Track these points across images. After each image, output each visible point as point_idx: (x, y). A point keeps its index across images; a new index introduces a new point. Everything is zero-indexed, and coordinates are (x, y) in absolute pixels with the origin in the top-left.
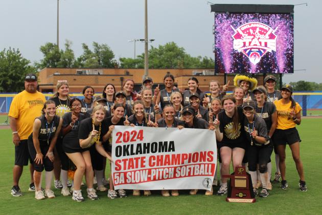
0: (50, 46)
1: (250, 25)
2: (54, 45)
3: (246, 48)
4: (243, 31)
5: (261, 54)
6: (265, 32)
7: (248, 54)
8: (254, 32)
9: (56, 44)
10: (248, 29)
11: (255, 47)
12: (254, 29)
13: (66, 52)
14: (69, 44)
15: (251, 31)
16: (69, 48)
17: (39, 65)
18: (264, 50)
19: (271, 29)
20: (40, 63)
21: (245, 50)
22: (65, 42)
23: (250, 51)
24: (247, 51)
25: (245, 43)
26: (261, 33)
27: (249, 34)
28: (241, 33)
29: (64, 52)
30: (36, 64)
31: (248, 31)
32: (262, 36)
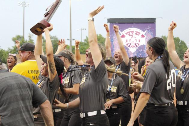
0: (19, 37)
1: (130, 30)
2: (21, 36)
3: (127, 43)
4: (126, 34)
5: (137, 46)
6: (139, 34)
7: (129, 46)
8: (132, 34)
9: (23, 36)
10: (129, 32)
11: (133, 42)
12: (132, 32)
13: (29, 41)
14: (31, 36)
15: (131, 33)
16: (31, 39)
17: (11, 50)
18: (139, 44)
19: (142, 32)
20: (12, 49)
21: (127, 44)
22: (29, 35)
23: (130, 45)
24: (128, 45)
25: (127, 40)
26: (136, 34)
27: (130, 35)
28: (125, 34)
29: (28, 42)
30: (9, 49)
31: (129, 33)
32: (137, 36)
